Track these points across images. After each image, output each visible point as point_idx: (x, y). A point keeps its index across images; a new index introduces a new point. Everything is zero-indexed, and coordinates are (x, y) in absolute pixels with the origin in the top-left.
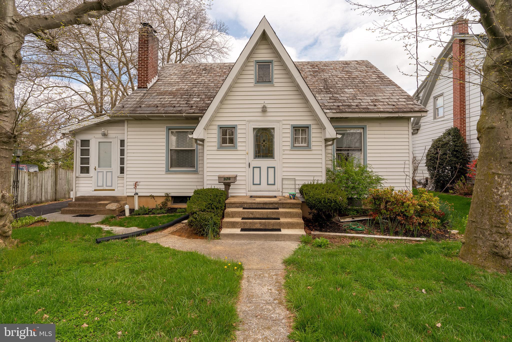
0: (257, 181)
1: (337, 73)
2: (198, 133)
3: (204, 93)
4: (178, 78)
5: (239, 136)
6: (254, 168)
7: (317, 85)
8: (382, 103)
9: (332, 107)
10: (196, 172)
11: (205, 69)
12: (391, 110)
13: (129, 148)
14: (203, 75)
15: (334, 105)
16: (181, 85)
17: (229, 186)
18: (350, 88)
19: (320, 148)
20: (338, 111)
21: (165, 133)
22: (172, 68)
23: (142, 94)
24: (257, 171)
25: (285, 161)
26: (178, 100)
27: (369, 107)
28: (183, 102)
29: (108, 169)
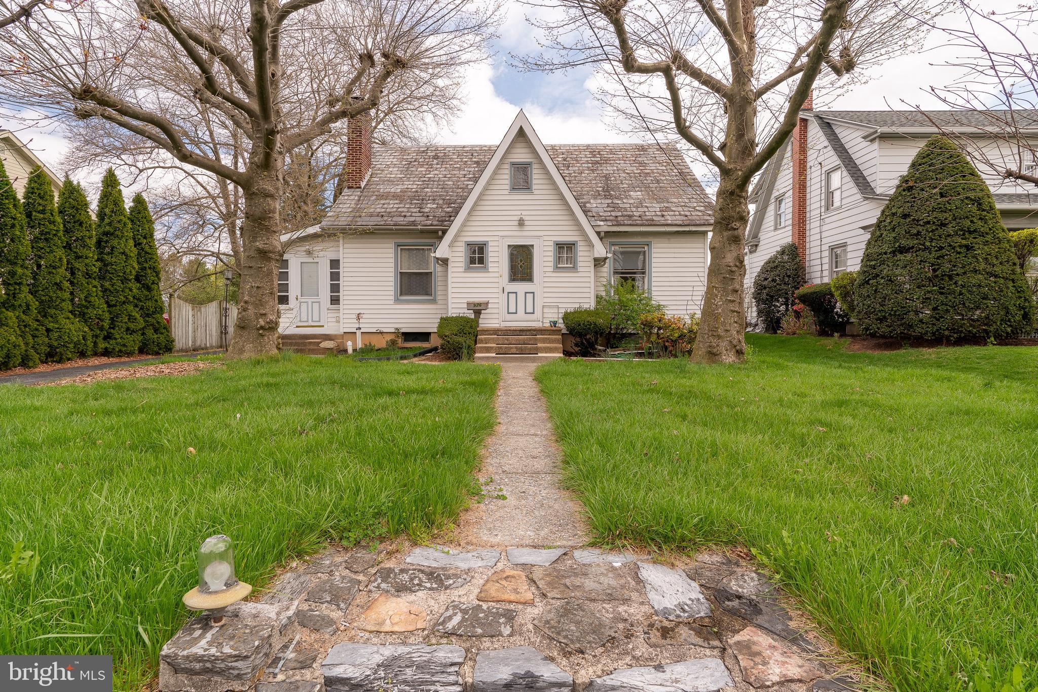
0: (512, 310)
1: (625, 165)
2: (442, 251)
3: (440, 196)
4: (399, 172)
5: (490, 254)
6: (509, 293)
7: (594, 186)
8: (673, 213)
9: (608, 218)
10: (434, 301)
11: (436, 157)
12: (681, 223)
13: (346, 270)
14: (435, 166)
15: (611, 216)
16: (407, 183)
17: (480, 313)
18: (638, 191)
19: (588, 269)
20: (615, 223)
21: (392, 251)
22: (387, 154)
23: (356, 198)
24: (512, 296)
25: (546, 285)
26: (407, 206)
27: (655, 218)
28: (415, 210)
29: (315, 299)
